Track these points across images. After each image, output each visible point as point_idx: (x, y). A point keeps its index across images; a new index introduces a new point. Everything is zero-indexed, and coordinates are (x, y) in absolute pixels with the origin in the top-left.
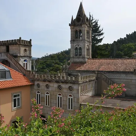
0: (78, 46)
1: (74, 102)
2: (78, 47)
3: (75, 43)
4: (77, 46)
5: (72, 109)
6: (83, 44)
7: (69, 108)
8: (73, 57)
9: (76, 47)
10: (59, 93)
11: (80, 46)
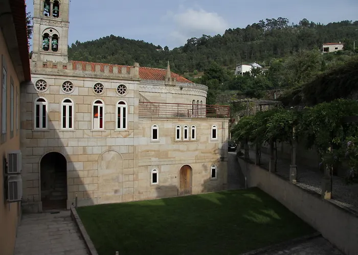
0: (51, 31)
1: (129, 113)
2: (51, 34)
3: (44, 23)
4: (48, 31)
5: (124, 127)
6: (64, 29)
7: (119, 127)
8: (39, 53)
9: (46, 32)
10: (97, 100)
11: (54, 32)
